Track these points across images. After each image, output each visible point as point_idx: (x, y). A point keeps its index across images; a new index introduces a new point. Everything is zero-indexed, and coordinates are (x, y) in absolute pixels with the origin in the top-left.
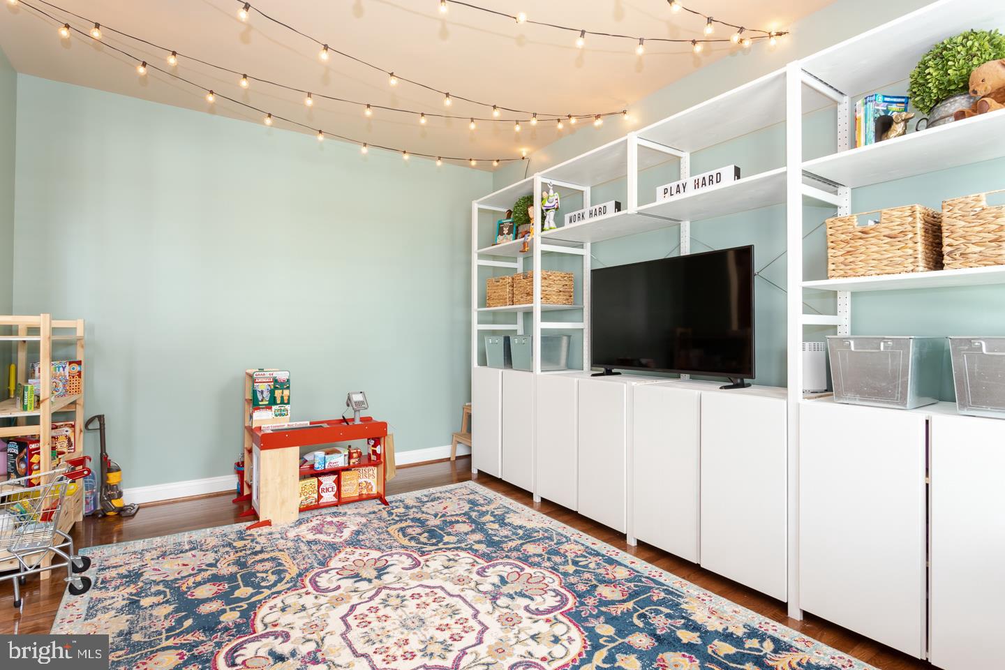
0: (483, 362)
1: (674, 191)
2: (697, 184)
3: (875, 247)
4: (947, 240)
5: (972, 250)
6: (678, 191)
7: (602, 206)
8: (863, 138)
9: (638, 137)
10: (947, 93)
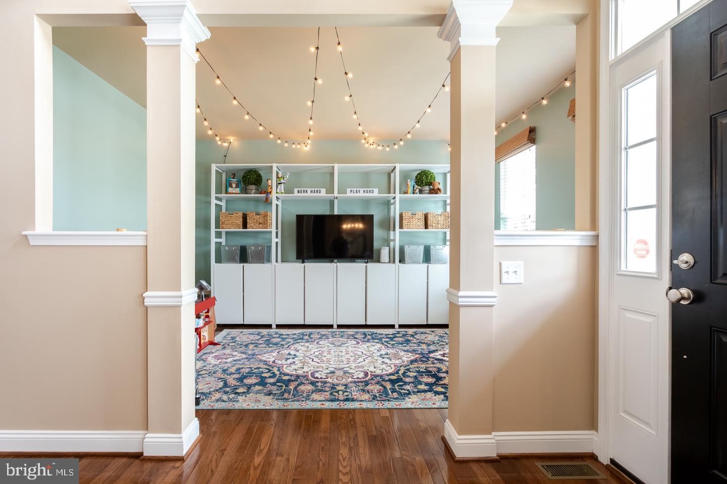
0: (218, 260)
1: (355, 192)
2: (364, 191)
3: (415, 221)
4: (429, 222)
5: (434, 225)
6: (357, 192)
7: (318, 189)
8: (410, 191)
9: (338, 167)
10: (426, 185)
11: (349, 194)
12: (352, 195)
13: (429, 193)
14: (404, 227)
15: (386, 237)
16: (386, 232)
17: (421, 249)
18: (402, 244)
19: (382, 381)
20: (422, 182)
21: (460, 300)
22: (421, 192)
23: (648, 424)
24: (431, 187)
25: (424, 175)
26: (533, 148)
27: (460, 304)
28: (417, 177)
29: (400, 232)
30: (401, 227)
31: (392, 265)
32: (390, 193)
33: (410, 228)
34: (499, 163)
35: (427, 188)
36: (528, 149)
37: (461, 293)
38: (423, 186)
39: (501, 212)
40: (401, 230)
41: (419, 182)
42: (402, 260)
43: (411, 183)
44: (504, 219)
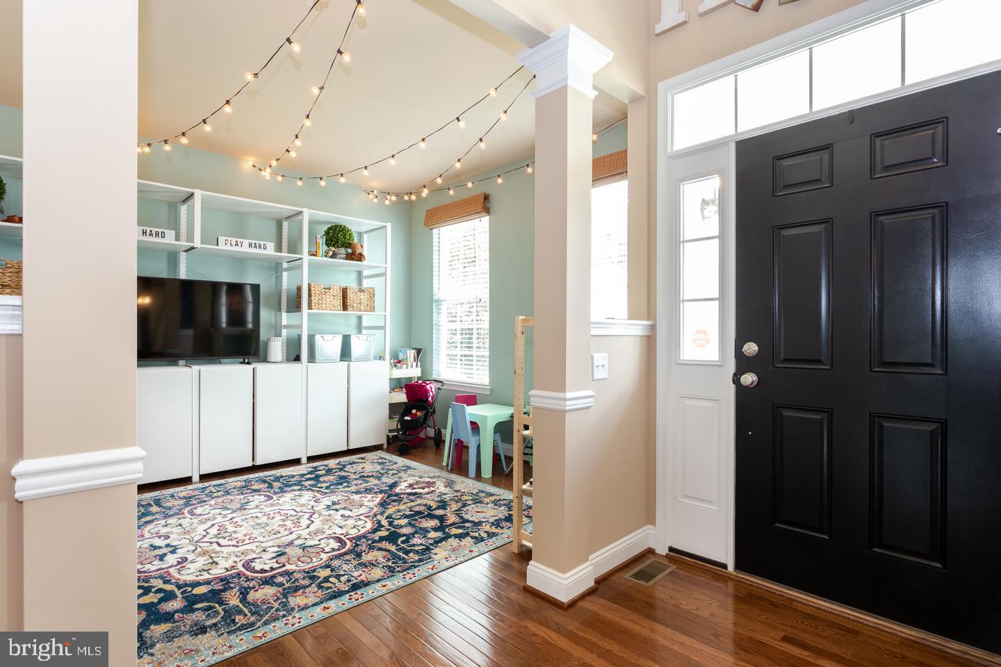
1: (234, 243)
2: (250, 245)
3: (328, 299)
4: (349, 301)
5: (355, 305)
6: (237, 245)
7: (160, 230)
8: (321, 253)
9: (202, 195)
10: (343, 246)
11: (222, 246)
12: (228, 248)
13: (346, 259)
14: (313, 307)
15: (273, 321)
16: (273, 314)
17: (338, 341)
18: (311, 333)
19: (373, 543)
20: (338, 242)
21: (568, 403)
22: (334, 256)
23: (710, 502)
24: (349, 250)
25: (341, 231)
26: (486, 220)
27: (567, 408)
28: (327, 233)
29: (309, 314)
30: (310, 307)
31: (295, 366)
32: (280, 251)
33: (322, 309)
34: (431, 229)
35: (342, 251)
36: (479, 219)
37: (569, 395)
38: (338, 247)
39: (434, 293)
40: (310, 311)
41: (332, 241)
42: (312, 358)
43: (321, 241)
44: (438, 301)
